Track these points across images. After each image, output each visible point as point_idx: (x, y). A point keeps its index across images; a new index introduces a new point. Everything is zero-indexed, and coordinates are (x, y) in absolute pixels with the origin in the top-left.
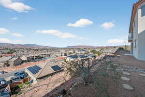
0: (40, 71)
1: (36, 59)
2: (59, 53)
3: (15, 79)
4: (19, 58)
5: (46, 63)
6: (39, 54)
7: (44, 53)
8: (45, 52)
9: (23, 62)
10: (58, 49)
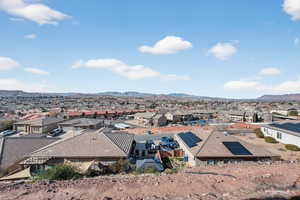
0: (200, 144)
1: (186, 120)
2: (236, 112)
3: (164, 146)
4: (163, 116)
5: (209, 132)
6: (191, 111)
7: (202, 111)
8: (201, 108)
9: (168, 122)
10: (231, 102)
